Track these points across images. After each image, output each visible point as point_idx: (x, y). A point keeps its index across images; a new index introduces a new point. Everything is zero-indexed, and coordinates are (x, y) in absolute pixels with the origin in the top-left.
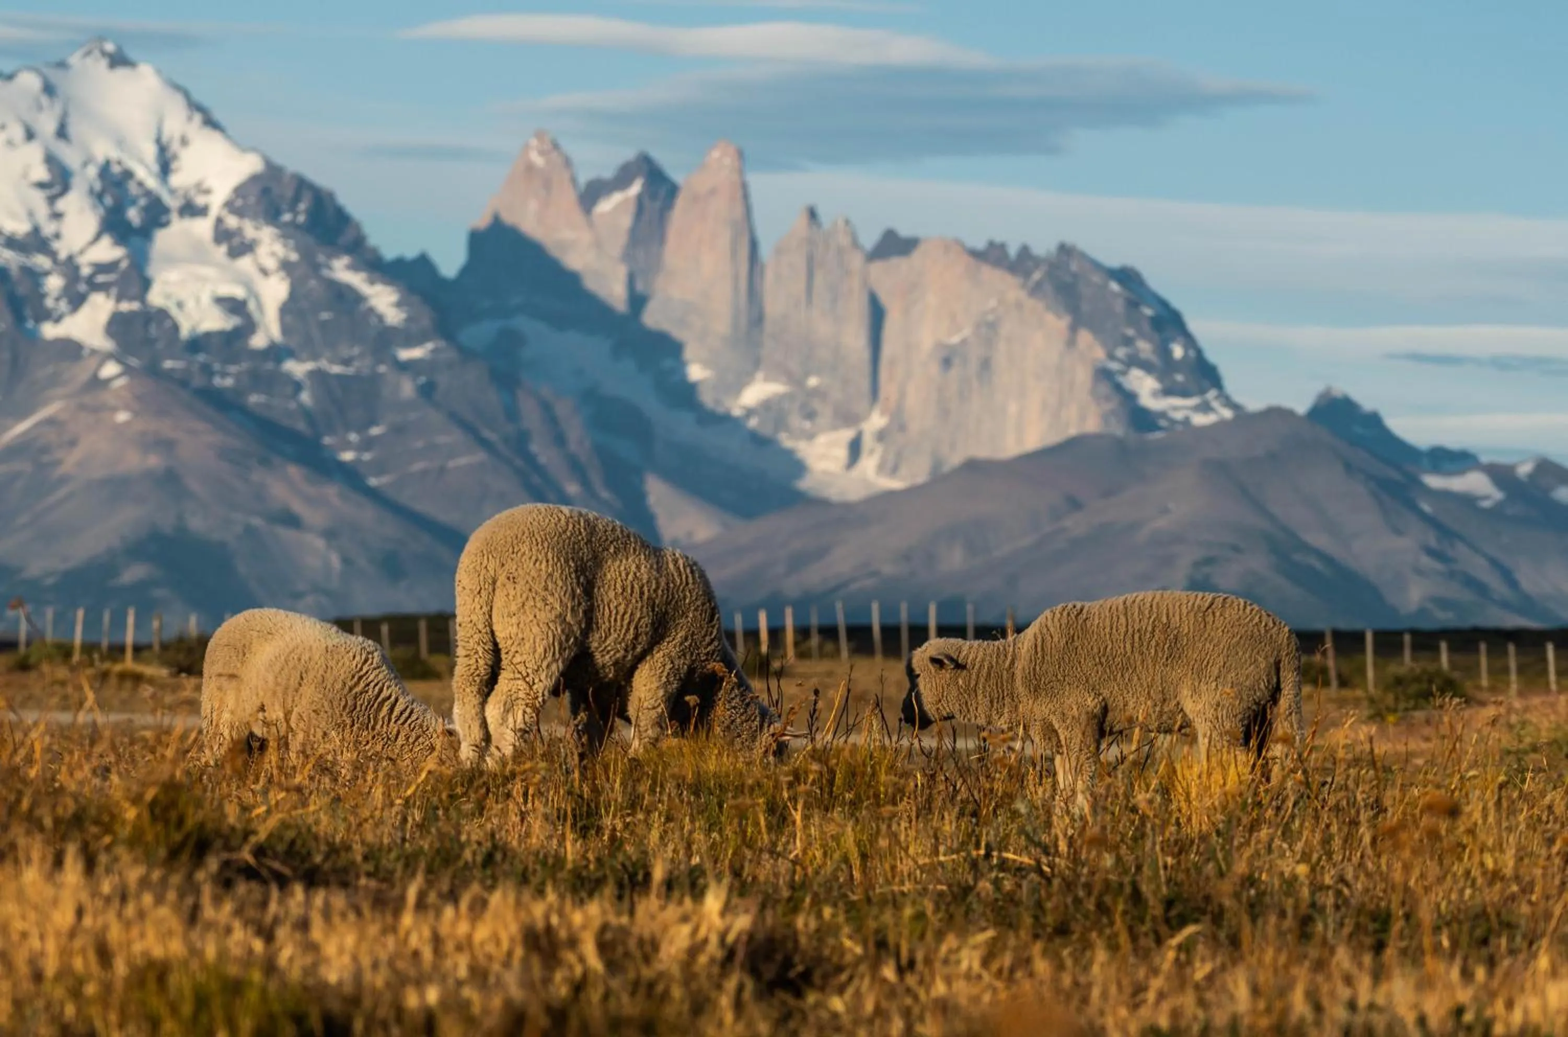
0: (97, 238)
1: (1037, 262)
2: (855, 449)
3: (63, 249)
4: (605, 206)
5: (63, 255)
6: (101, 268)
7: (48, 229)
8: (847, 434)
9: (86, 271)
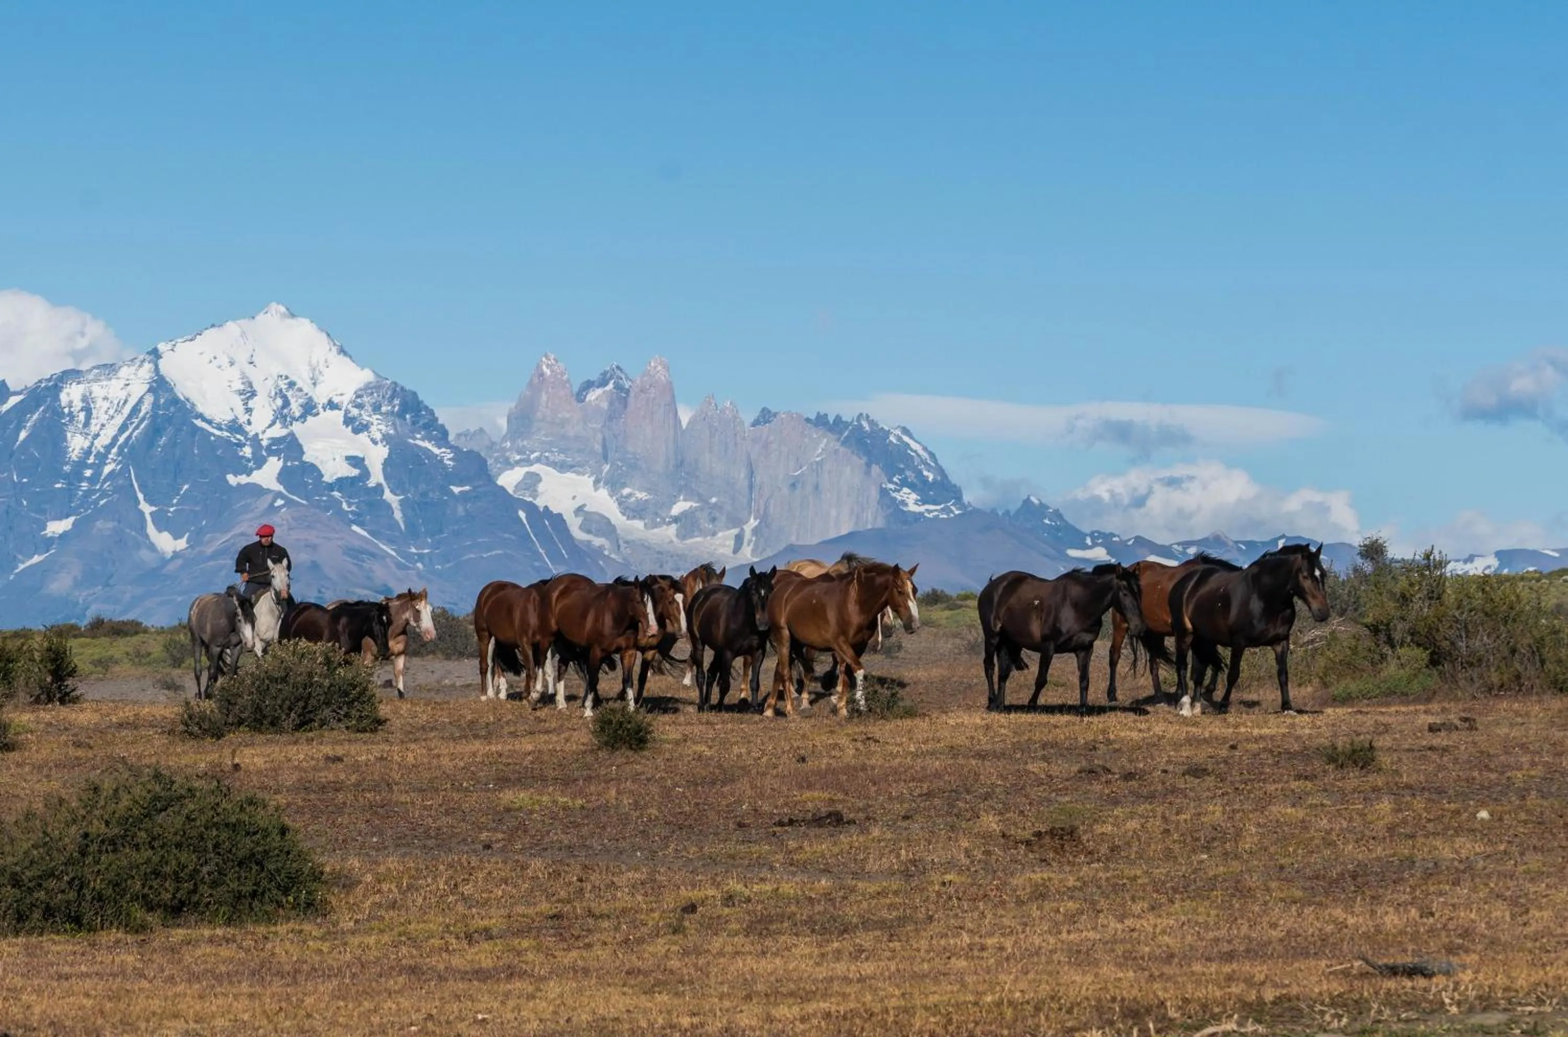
0: (273, 423)
1: (847, 424)
2: (739, 539)
3: (251, 430)
4: (593, 395)
5: (251, 434)
6: (275, 441)
7: (243, 418)
8: (735, 531)
9: (265, 443)
